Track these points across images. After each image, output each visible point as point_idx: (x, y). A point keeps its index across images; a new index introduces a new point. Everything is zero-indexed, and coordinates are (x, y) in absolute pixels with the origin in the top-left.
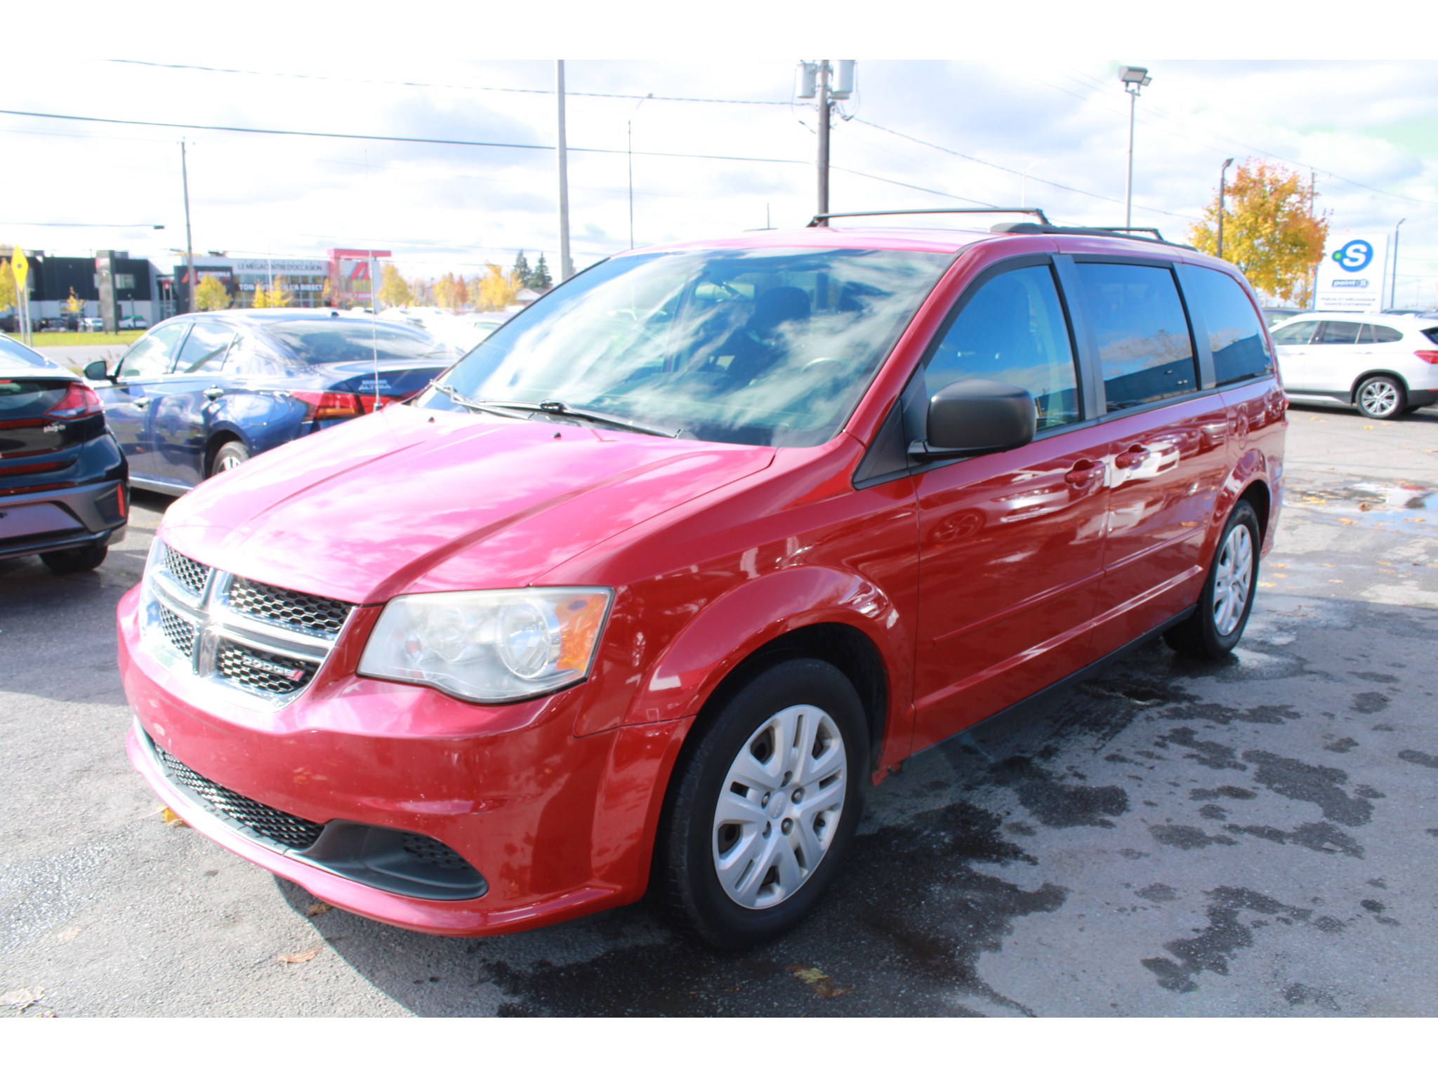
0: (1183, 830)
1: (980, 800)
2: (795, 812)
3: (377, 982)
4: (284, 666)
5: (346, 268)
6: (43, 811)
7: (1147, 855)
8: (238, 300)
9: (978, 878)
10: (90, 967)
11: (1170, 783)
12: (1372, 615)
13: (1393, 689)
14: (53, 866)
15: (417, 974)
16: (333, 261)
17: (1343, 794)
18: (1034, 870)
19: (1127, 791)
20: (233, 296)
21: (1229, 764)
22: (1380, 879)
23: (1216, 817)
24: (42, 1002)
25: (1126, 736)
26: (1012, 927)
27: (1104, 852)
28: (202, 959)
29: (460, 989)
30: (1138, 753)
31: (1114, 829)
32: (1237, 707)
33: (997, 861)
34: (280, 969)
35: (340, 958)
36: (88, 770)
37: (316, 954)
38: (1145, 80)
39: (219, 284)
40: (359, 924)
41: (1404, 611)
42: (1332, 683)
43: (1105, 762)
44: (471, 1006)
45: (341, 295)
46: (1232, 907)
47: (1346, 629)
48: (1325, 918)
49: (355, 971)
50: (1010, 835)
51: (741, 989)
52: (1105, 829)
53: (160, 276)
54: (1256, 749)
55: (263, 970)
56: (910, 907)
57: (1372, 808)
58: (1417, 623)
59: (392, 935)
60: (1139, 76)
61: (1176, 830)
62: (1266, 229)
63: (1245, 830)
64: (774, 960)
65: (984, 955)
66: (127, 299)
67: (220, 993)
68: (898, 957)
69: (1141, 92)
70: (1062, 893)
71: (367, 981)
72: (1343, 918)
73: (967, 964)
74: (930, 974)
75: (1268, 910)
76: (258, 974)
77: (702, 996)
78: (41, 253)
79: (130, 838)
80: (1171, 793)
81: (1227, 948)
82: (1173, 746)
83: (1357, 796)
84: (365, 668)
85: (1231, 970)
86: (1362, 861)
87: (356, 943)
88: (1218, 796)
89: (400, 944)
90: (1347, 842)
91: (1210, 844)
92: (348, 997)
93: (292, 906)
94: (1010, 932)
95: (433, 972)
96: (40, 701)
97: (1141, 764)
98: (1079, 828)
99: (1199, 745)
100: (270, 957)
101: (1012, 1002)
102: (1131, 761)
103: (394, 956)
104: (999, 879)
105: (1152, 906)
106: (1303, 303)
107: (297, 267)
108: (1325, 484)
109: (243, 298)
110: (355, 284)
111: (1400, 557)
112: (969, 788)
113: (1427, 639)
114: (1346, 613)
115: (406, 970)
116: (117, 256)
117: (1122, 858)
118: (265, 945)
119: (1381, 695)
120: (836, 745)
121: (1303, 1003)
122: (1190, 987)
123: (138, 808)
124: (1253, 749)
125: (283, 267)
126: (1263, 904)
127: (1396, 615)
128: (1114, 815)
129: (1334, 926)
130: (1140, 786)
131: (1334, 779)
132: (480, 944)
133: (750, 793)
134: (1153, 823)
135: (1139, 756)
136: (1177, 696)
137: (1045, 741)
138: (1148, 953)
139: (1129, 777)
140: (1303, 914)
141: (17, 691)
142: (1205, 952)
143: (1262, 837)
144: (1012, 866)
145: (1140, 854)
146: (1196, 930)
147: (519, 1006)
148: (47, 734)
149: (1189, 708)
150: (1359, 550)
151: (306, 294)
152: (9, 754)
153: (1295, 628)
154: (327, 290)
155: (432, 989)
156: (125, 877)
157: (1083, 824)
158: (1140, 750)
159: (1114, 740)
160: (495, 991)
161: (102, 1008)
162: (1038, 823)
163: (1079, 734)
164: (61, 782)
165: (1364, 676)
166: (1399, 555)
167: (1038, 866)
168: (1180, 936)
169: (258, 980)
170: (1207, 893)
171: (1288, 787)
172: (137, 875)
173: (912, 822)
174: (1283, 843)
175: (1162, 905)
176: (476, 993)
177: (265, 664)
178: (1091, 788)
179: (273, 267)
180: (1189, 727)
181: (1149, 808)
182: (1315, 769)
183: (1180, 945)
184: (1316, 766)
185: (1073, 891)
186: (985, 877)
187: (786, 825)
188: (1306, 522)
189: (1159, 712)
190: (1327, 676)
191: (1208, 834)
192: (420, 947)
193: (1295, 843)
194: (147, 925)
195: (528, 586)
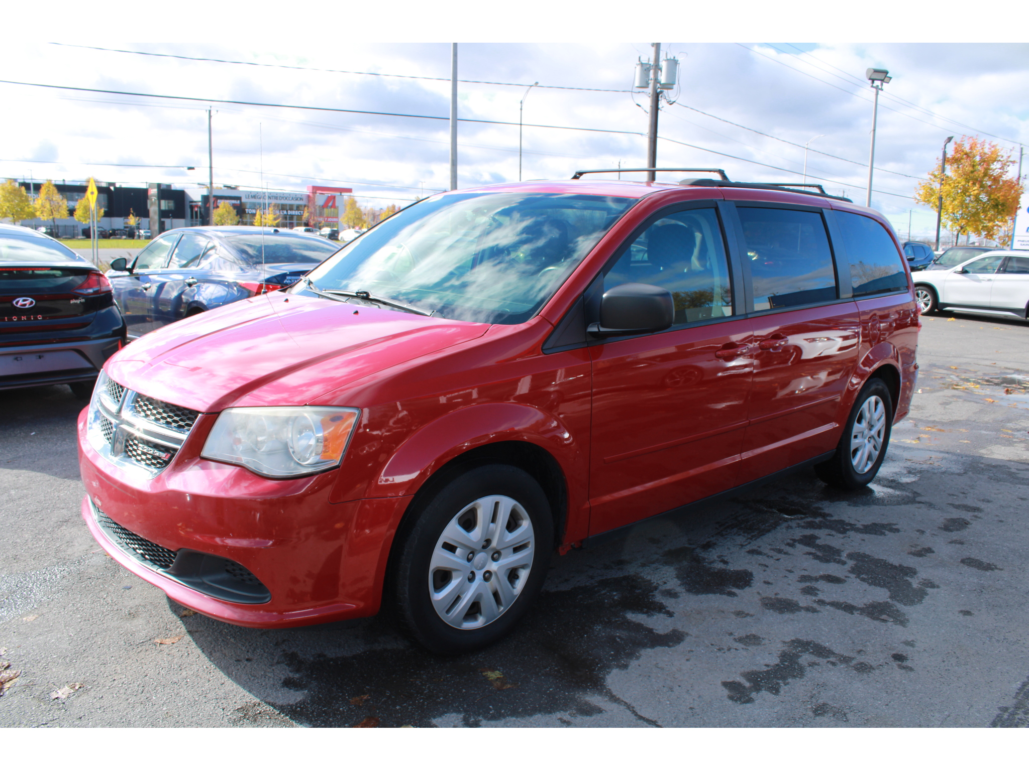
0: (784, 601)
1: (648, 574)
2: (493, 567)
3: (212, 659)
4: (160, 451)
5: (320, 200)
6: (33, 545)
7: (752, 616)
8: (245, 220)
9: (629, 623)
10: (38, 638)
11: (787, 570)
12: (982, 466)
13: (976, 517)
14: (31, 577)
15: (239, 656)
16: (311, 195)
17: (910, 584)
18: (669, 621)
19: (754, 573)
20: (241, 217)
21: (835, 561)
22: (913, 641)
23: (811, 594)
24: (4, 656)
25: (768, 538)
26: (641, 655)
27: (723, 612)
28: (108, 637)
29: (263, 667)
30: (773, 550)
31: (735, 597)
32: (856, 523)
33: (646, 613)
34: (154, 647)
35: (193, 644)
36: (67, 521)
37: (179, 640)
38: (886, 79)
39: (231, 208)
40: (211, 623)
41: (1008, 464)
42: (932, 510)
43: (746, 554)
44: (267, 677)
45: (315, 218)
46: (799, 652)
47: (959, 474)
48: (862, 663)
49: (201, 651)
50: (661, 597)
51: (444, 680)
52: (729, 597)
53: (192, 202)
54: (859, 551)
55: (143, 647)
56: (576, 638)
57: (927, 594)
58: (1013, 473)
59: (230, 632)
60: (882, 76)
61: (779, 601)
62: (974, 190)
63: (829, 604)
64: (473, 664)
65: (615, 671)
66: (168, 217)
67: (113, 658)
68: (556, 668)
69: (883, 88)
70: (683, 636)
71: (206, 658)
72: (874, 664)
73: (601, 676)
74: (574, 680)
75: (824, 656)
76: (140, 649)
77: (417, 682)
78: (113, 184)
79: (82, 564)
80: (785, 576)
81: (784, 678)
82: (799, 546)
83: (919, 586)
84: (205, 453)
85: (782, 692)
86: (904, 629)
87: (206, 635)
88: (818, 581)
89: (234, 637)
90: (899, 616)
91: (800, 611)
92: (192, 666)
93: (172, 611)
94: (638, 658)
95: (250, 655)
96: (47, 477)
97: (772, 557)
98: (711, 596)
99: (819, 547)
100: (150, 640)
101: (623, 701)
102: (765, 554)
103: (228, 644)
104: (643, 625)
105: (743, 649)
106: (1004, 243)
107: (286, 198)
108: (984, 374)
109: (247, 219)
110: (326, 211)
111: (1020, 427)
112: (643, 565)
113: (1017, 484)
114: (963, 464)
115: (233, 653)
116: (162, 187)
117: (734, 617)
118: (149, 632)
119: (966, 520)
120: (526, 524)
121: (824, 716)
122: (750, 701)
123: (92, 546)
124: (856, 551)
125: (276, 198)
126: (821, 651)
127: (1000, 466)
128: (739, 589)
129: (866, 669)
130: (765, 571)
131: (906, 574)
132: (284, 641)
133: (458, 551)
134: (764, 595)
135: (772, 551)
136: (816, 513)
137: (709, 538)
138: (729, 678)
139: (760, 564)
140: (846, 660)
141: (35, 471)
142: (768, 680)
143: (839, 609)
144: (655, 617)
145: (747, 615)
146: (767, 666)
147: (297, 679)
148: (47, 498)
149: (820, 522)
150: (991, 421)
151: (292, 217)
152: (21, 509)
153: (920, 472)
154: (306, 215)
155: (246, 665)
156: (73, 587)
157: (714, 593)
158: (774, 547)
159: (759, 540)
160: (286, 669)
161: (39, 662)
162: (684, 590)
163: (734, 535)
164: (49, 528)
165: (957, 507)
166: (1020, 425)
167: (673, 618)
168: (755, 668)
169: (139, 652)
170: (784, 642)
171: (871, 578)
172: (81, 586)
173: (596, 584)
174: (853, 614)
175: (749, 648)
176: (273, 670)
177: (150, 449)
178: (729, 570)
179: (269, 198)
180: (816, 534)
181: (766, 585)
182: (896, 567)
183: (753, 674)
184: (897, 565)
185: (692, 636)
186: (634, 623)
187: (487, 575)
188: (959, 400)
189: (799, 523)
190: (930, 505)
191: (801, 605)
192: (245, 640)
193: (861, 614)
194: (79, 616)
195: (306, 405)
